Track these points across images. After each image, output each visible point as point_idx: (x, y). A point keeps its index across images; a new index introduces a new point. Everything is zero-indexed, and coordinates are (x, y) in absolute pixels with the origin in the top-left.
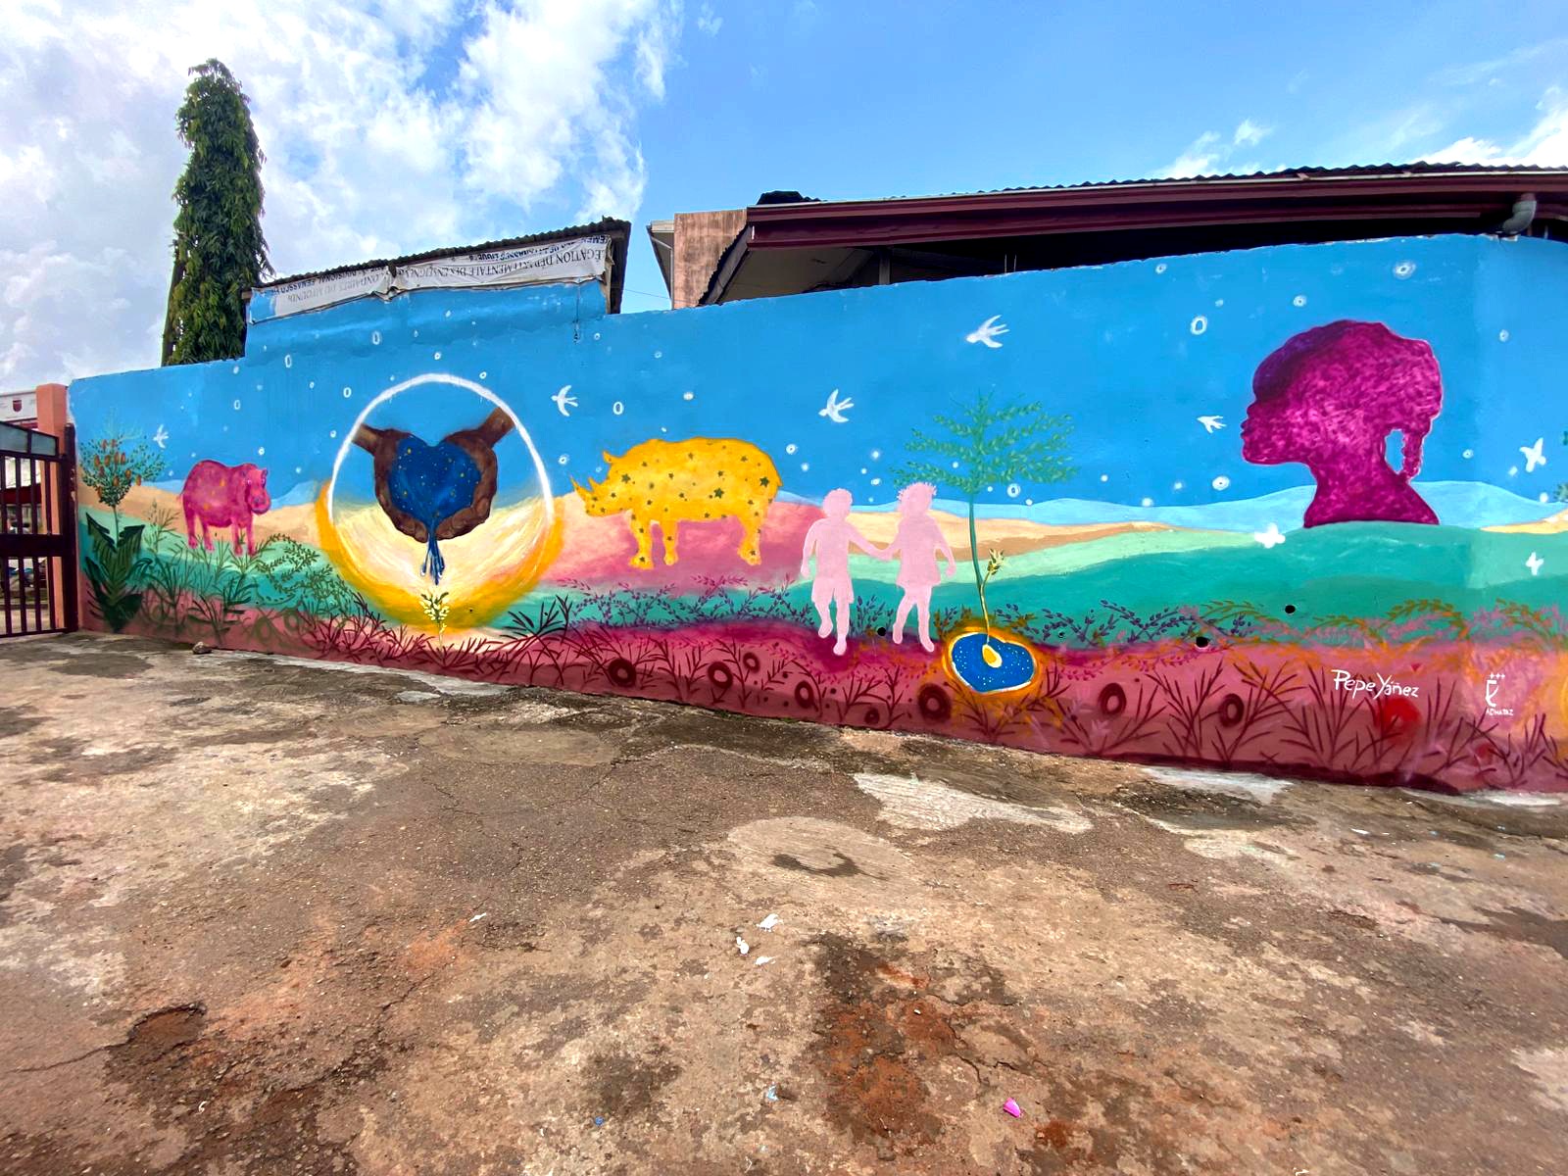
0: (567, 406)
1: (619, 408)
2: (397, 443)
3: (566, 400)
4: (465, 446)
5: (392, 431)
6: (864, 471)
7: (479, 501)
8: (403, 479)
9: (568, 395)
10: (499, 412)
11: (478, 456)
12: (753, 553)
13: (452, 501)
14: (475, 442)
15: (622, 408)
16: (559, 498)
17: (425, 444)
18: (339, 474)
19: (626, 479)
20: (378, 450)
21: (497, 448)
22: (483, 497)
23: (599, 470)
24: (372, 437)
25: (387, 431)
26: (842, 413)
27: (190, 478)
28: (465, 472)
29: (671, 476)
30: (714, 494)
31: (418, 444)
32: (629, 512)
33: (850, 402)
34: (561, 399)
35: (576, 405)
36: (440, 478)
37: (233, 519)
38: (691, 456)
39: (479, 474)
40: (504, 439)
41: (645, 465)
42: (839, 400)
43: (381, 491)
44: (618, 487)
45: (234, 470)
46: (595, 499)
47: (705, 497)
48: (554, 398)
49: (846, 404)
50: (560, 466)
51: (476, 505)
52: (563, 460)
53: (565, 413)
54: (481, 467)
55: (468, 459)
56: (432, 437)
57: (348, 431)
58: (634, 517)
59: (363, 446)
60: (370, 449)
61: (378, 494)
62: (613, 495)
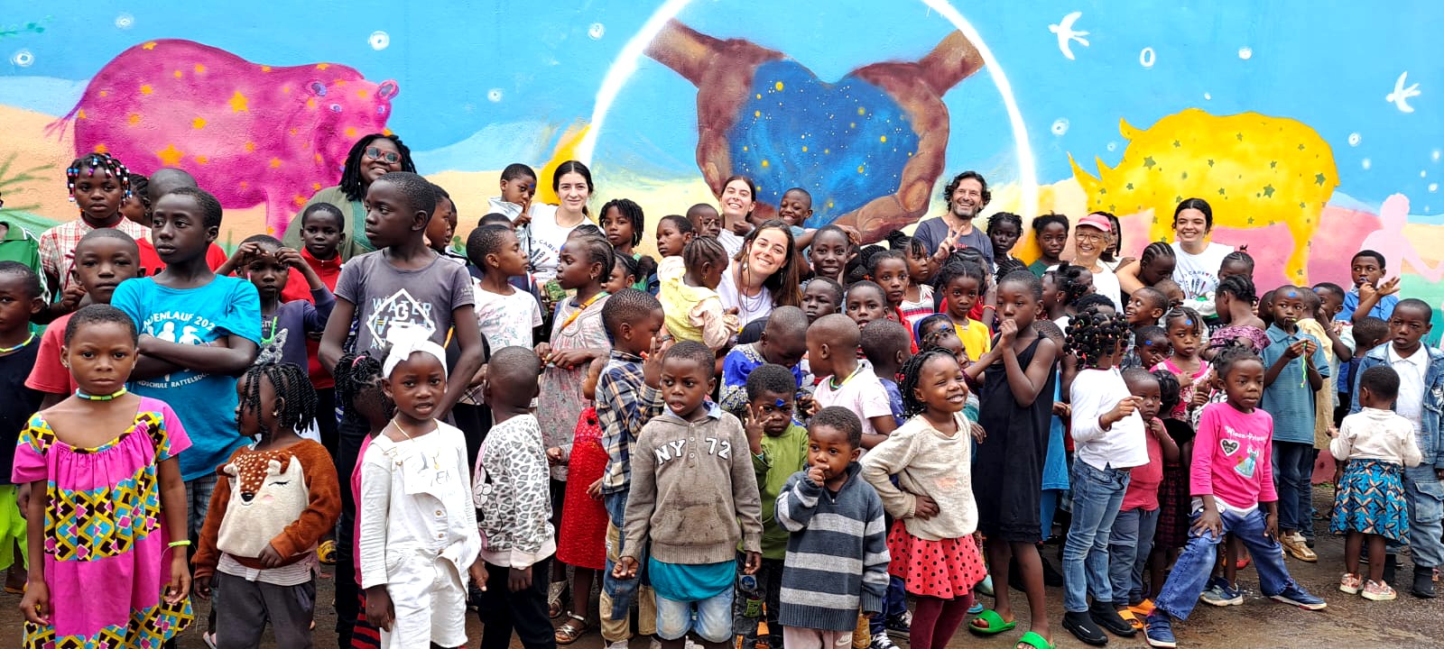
0: (1073, 44)
1: (1147, 57)
2: (754, 68)
3: (1072, 34)
4: (891, 89)
5: (743, 43)
6: (1423, 174)
7: (911, 185)
8: (760, 135)
9: (1075, 27)
10: (957, 38)
11: (915, 110)
12: (1300, 272)
13: (860, 182)
14: (911, 85)
15: (1153, 58)
16: (1047, 186)
17: (813, 76)
18: (612, 116)
19: (1149, 163)
20: (708, 76)
21: (952, 98)
22: (920, 179)
23: (1112, 147)
24: (696, 51)
25: (731, 42)
26: (1409, 101)
27: (105, 76)
28: (889, 132)
29: (1211, 163)
30: (1262, 192)
31: (798, 76)
32: (1150, 212)
33: (1416, 89)
34: (1064, 31)
35: (1085, 43)
36: (839, 143)
37: (271, 191)
38: (1240, 137)
39: (915, 140)
40: (964, 84)
41: (1177, 144)
42: (1406, 86)
43: (711, 156)
44: (1138, 175)
45: (281, 74)
46: (1103, 191)
47: (1252, 196)
48: (1053, 28)
49: (1413, 91)
50: (1053, 137)
51: (905, 193)
52: (1059, 128)
53: (1069, 55)
54: (918, 127)
55: (896, 112)
56: (830, 67)
57: (634, 29)
58: (1155, 220)
59: (671, 64)
60: (690, 72)
61: (702, 160)
62: (1130, 187)
